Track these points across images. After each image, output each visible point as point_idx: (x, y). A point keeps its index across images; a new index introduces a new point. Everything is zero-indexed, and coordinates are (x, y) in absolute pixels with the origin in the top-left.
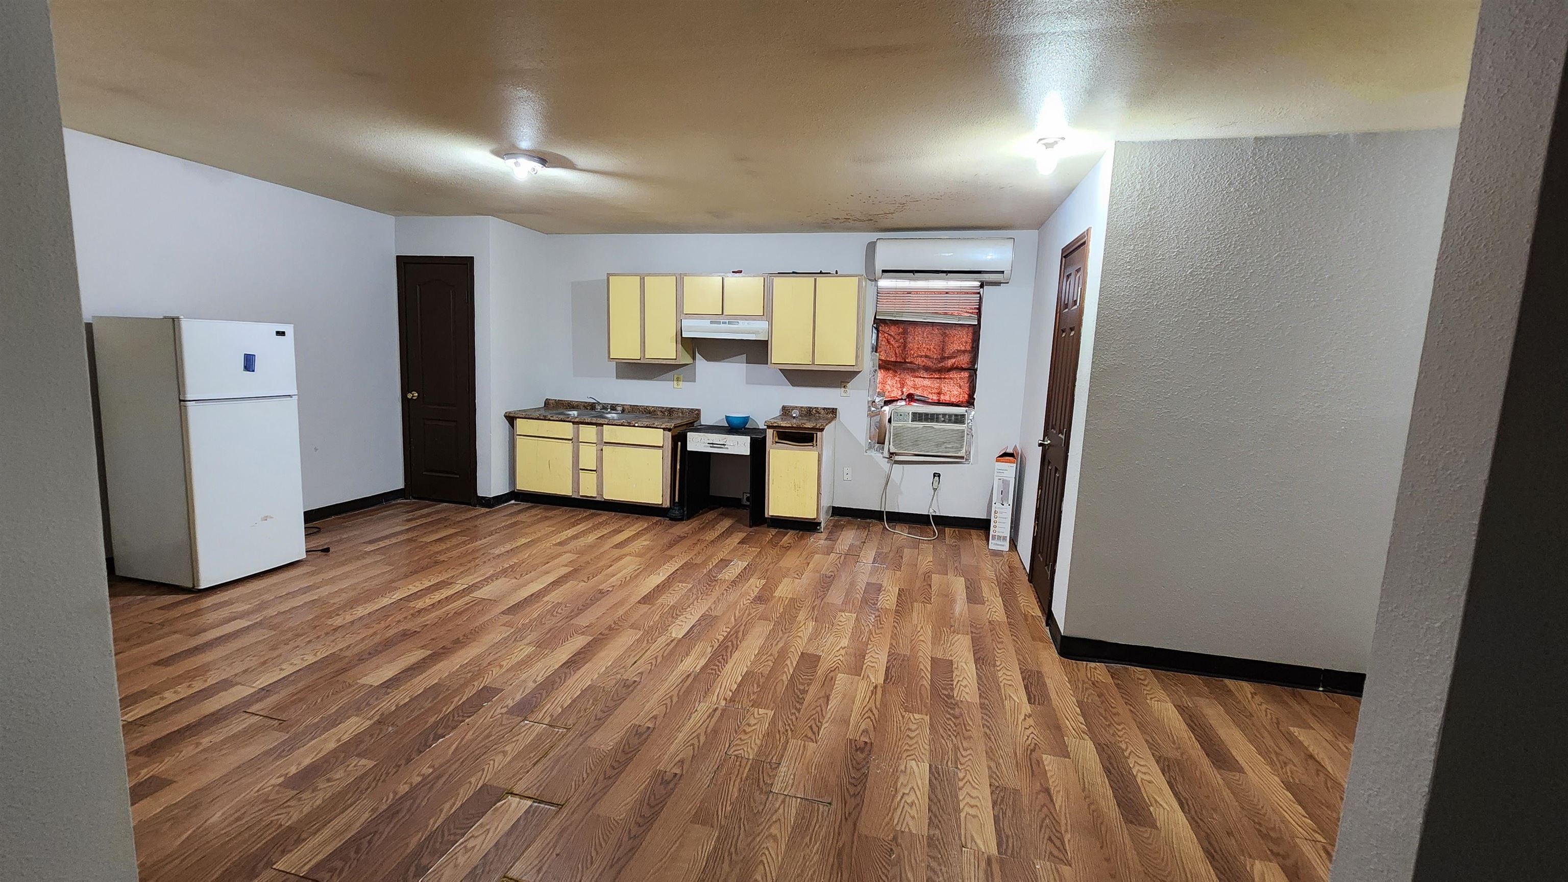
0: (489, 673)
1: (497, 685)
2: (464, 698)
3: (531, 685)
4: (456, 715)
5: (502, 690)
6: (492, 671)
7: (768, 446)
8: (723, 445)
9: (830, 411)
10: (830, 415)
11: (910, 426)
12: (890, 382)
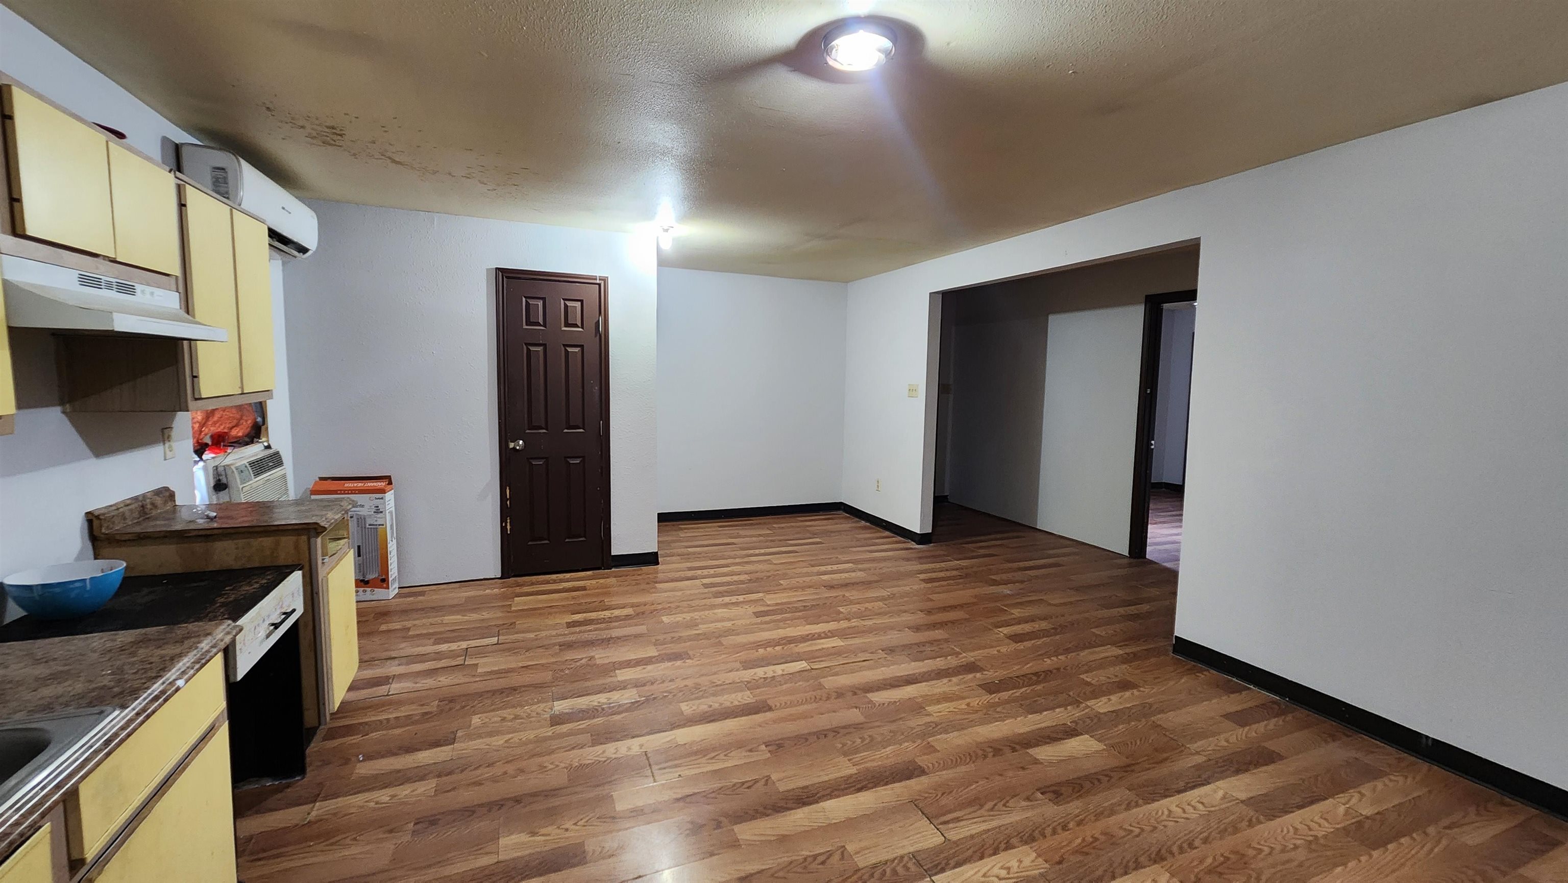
0: (982, 703)
1: (981, 691)
2: (1010, 692)
3: (954, 679)
4: (1021, 683)
5: (979, 686)
6: (978, 704)
7: (321, 572)
8: (284, 616)
9: (168, 494)
10: (170, 503)
11: (254, 485)
12: (199, 417)
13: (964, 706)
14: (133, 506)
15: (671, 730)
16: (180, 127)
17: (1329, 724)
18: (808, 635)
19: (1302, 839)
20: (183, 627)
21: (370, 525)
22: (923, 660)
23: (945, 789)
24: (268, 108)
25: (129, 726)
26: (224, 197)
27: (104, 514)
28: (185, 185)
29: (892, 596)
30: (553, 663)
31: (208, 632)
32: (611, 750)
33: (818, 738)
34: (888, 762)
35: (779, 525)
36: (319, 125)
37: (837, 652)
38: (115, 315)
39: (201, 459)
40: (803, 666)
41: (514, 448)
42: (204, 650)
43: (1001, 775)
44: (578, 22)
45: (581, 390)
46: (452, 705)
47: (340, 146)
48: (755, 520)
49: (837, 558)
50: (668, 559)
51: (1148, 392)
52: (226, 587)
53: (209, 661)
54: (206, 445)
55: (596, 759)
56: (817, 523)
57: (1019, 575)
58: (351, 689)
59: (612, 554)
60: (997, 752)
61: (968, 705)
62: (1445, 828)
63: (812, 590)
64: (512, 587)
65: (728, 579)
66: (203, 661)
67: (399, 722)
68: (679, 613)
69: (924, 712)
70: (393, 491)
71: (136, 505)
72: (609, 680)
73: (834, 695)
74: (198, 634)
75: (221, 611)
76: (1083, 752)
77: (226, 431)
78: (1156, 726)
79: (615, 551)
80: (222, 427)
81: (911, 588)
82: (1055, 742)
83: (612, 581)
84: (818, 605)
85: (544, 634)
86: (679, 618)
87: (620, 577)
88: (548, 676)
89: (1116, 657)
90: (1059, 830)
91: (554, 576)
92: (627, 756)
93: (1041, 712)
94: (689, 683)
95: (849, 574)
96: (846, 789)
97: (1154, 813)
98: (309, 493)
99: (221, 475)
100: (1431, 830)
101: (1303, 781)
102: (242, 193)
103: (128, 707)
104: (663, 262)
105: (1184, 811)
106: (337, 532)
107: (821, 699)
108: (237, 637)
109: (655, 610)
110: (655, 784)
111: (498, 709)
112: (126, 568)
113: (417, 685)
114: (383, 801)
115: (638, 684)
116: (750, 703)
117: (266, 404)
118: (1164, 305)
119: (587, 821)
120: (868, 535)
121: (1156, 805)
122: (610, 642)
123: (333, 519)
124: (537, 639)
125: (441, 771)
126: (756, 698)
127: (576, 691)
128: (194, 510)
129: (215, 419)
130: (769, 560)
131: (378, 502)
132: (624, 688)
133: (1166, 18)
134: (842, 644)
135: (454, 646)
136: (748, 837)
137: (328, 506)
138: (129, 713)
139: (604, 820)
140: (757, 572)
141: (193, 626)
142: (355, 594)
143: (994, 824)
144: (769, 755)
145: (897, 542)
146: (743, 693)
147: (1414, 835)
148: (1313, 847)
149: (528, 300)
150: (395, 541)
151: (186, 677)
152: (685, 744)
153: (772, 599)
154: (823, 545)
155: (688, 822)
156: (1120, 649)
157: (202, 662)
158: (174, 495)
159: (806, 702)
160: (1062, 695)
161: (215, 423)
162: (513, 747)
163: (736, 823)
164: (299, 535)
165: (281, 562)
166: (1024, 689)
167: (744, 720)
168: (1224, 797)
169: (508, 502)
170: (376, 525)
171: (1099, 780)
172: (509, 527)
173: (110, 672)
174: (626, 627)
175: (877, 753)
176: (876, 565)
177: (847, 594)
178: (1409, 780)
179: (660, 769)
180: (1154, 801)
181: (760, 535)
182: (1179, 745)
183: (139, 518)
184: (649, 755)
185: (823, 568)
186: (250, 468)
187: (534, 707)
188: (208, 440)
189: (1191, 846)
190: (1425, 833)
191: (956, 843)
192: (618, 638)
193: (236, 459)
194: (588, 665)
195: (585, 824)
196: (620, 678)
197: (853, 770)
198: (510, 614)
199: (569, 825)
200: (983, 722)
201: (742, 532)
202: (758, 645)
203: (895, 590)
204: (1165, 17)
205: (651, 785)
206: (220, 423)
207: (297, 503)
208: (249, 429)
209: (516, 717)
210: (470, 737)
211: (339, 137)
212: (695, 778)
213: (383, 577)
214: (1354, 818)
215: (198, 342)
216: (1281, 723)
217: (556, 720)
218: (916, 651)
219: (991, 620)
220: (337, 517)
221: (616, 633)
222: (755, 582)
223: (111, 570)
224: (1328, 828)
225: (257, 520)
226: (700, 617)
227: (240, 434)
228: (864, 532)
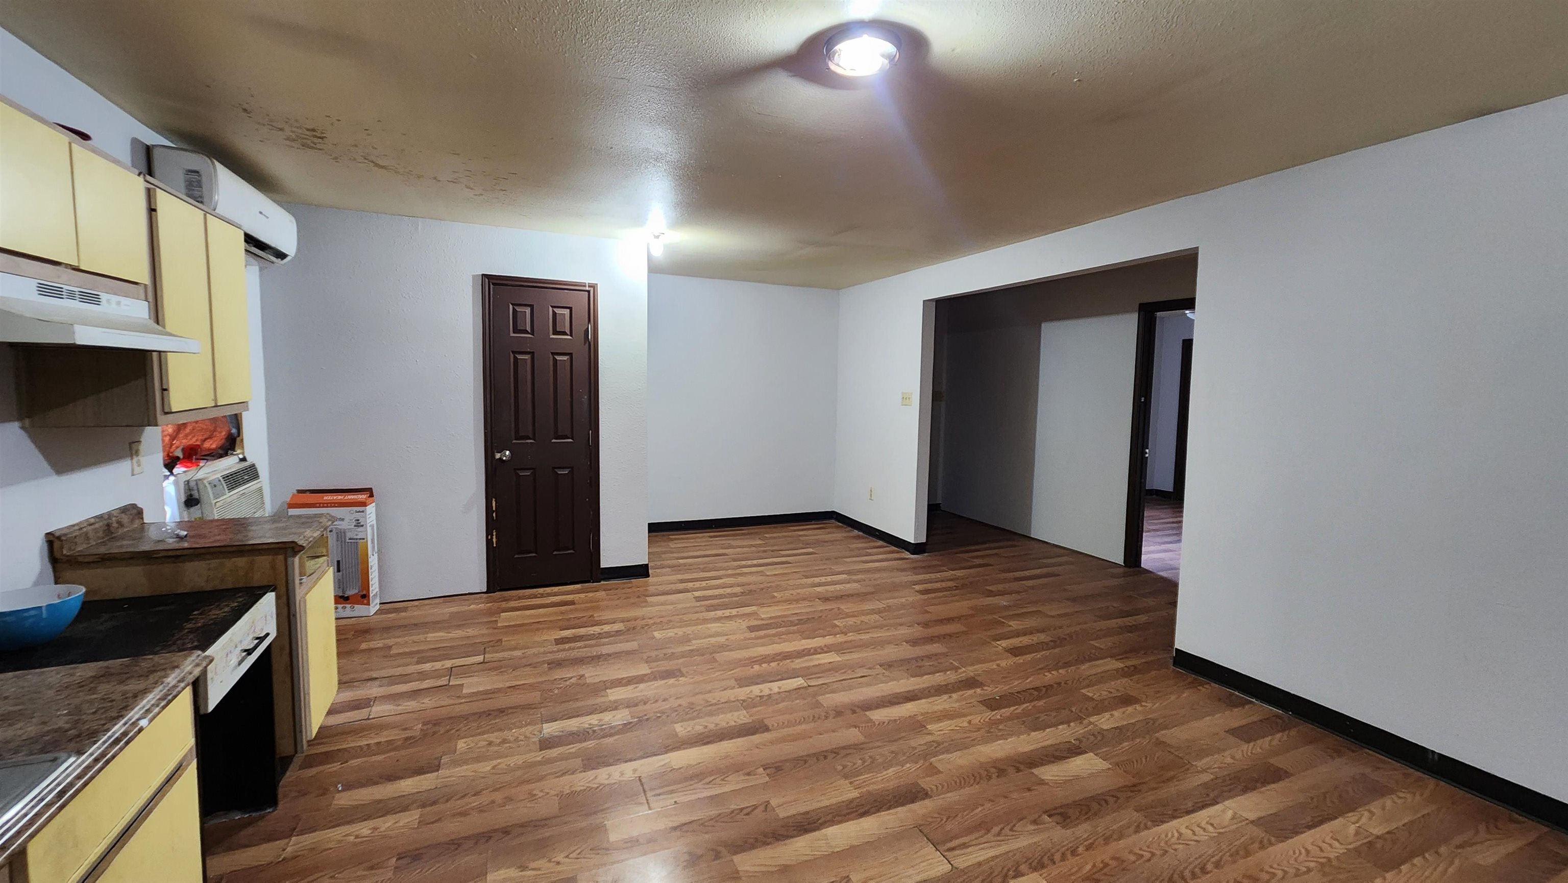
0: (984, 721)
1: (982, 708)
2: (1012, 709)
3: (954, 696)
4: (1022, 699)
5: (980, 702)
6: (980, 721)
7: (299, 592)
8: (257, 641)
9: (135, 511)
10: (137, 521)
11: (229, 500)
12: (170, 430)
13: (965, 724)
14: (97, 526)
15: (666, 753)
16: (151, 128)
17: (1332, 739)
18: (803, 650)
19: (1313, 861)
20: (149, 659)
21: (350, 539)
22: (922, 675)
23: (949, 813)
24: (245, 110)
25: (86, 774)
26: (198, 202)
27: (65, 535)
28: (155, 189)
29: (889, 609)
30: (542, 682)
31: (176, 664)
32: (605, 775)
33: (818, 759)
34: (891, 785)
35: (771, 535)
36: (300, 128)
37: (833, 668)
38: (77, 328)
39: (172, 473)
40: (799, 683)
41: (500, 459)
42: (170, 685)
43: (1006, 797)
44: (572, 23)
45: (570, 399)
46: (436, 728)
47: (321, 149)
48: (746, 530)
49: (830, 569)
50: (658, 571)
51: (1143, 400)
52: (194, 611)
53: (175, 697)
54: (178, 458)
55: (588, 785)
56: (810, 533)
57: (1014, 586)
58: (330, 712)
59: (602, 567)
60: (1001, 772)
61: (970, 722)
62: (1458, 847)
63: (806, 603)
64: (498, 602)
65: (720, 591)
66: (170, 697)
67: (380, 748)
68: (670, 628)
69: (925, 731)
70: (374, 504)
71: (101, 524)
72: (602, 700)
73: (832, 713)
74: (164, 667)
75: (190, 638)
76: (1089, 772)
77: (198, 443)
78: (1160, 743)
79: (604, 564)
80: (194, 440)
81: (906, 600)
82: (1061, 762)
83: (601, 594)
84: (813, 618)
85: (531, 651)
86: (671, 633)
87: (610, 590)
88: (534, 697)
89: (1117, 670)
90: (1069, 856)
91: (541, 590)
92: (620, 781)
93: (1044, 729)
94: (684, 702)
95: (844, 585)
96: (848, 814)
97: (1163, 836)
98: (286, 506)
99: (193, 490)
100: (1443, 849)
101: (1312, 799)
102: (216, 197)
103: (84, 754)
104: (654, 269)
105: (1194, 833)
106: (316, 551)
107: (819, 718)
108: (209, 667)
109: (647, 625)
110: (650, 812)
111: (487, 732)
112: (86, 593)
113: (400, 708)
114: (363, 835)
115: (630, 704)
116: (747, 723)
117: (241, 415)
118: (1158, 313)
119: (579, 854)
120: (861, 545)
121: (1165, 827)
122: (601, 660)
123: (312, 536)
124: (524, 657)
125: (425, 801)
126: (752, 718)
127: (566, 713)
128: (163, 529)
129: (188, 431)
130: (762, 572)
131: (358, 516)
132: (616, 708)
133: (1176, 26)
134: (839, 659)
135: (438, 665)
136: (748, 868)
137: (307, 522)
138: (86, 759)
139: (597, 852)
140: (749, 584)
141: (159, 657)
142: (333, 611)
143: (1004, 848)
144: (767, 779)
145: (892, 552)
146: (739, 713)
147: (1427, 855)
148: (1327, 869)
149: (516, 307)
150: (376, 555)
151: (151, 715)
152: (680, 768)
153: (767, 613)
154: (817, 555)
155: (685, 853)
156: (1121, 663)
157: (168, 699)
158: (142, 513)
159: (804, 721)
160: (1063, 711)
161: (186, 436)
162: (499, 774)
163: (736, 853)
164: (277, 554)
165: (255, 583)
166: (1025, 705)
167: (740, 741)
168: (1233, 818)
169: (494, 515)
170: (357, 539)
171: (1106, 801)
172: (494, 540)
173: (66, 712)
174: (617, 643)
175: (879, 775)
176: (871, 576)
177: (842, 607)
178: (1418, 797)
179: (655, 795)
180: (1163, 822)
181: (752, 546)
182: (1185, 763)
183: (103, 538)
184: (643, 781)
185: (817, 580)
186: (223, 482)
187: (523, 730)
188: (179, 453)
189: (1204, 871)
190: (1437, 852)
191: (964, 871)
192: (609, 655)
193: (208, 473)
194: (578, 685)
195: (579, 856)
196: (612, 698)
197: (855, 794)
198: (496, 631)
199: (560, 857)
200: (985, 741)
201: (734, 543)
202: (753, 661)
203: (891, 602)
204: (1174, 25)
205: (647, 812)
206: (193, 435)
207: (276, 518)
208: (223, 441)
209: (504, 741)
210: (456, 763)
211: (320, 140)
212: (691, 805)
213: (364, 593)
214: (1365, 838)
215: (168, 353)
216: (1285, 738)
217: (546, 744)
218: (914, 667)
219: (989, 633)
220: (315, 535)
221: (605, 650)
222: (748, 594)
223: (69, 596)
224: (1340, 849)
225: (230, 539)
226: (692, 632)
227: (214, 446)
228: (857, 541)
